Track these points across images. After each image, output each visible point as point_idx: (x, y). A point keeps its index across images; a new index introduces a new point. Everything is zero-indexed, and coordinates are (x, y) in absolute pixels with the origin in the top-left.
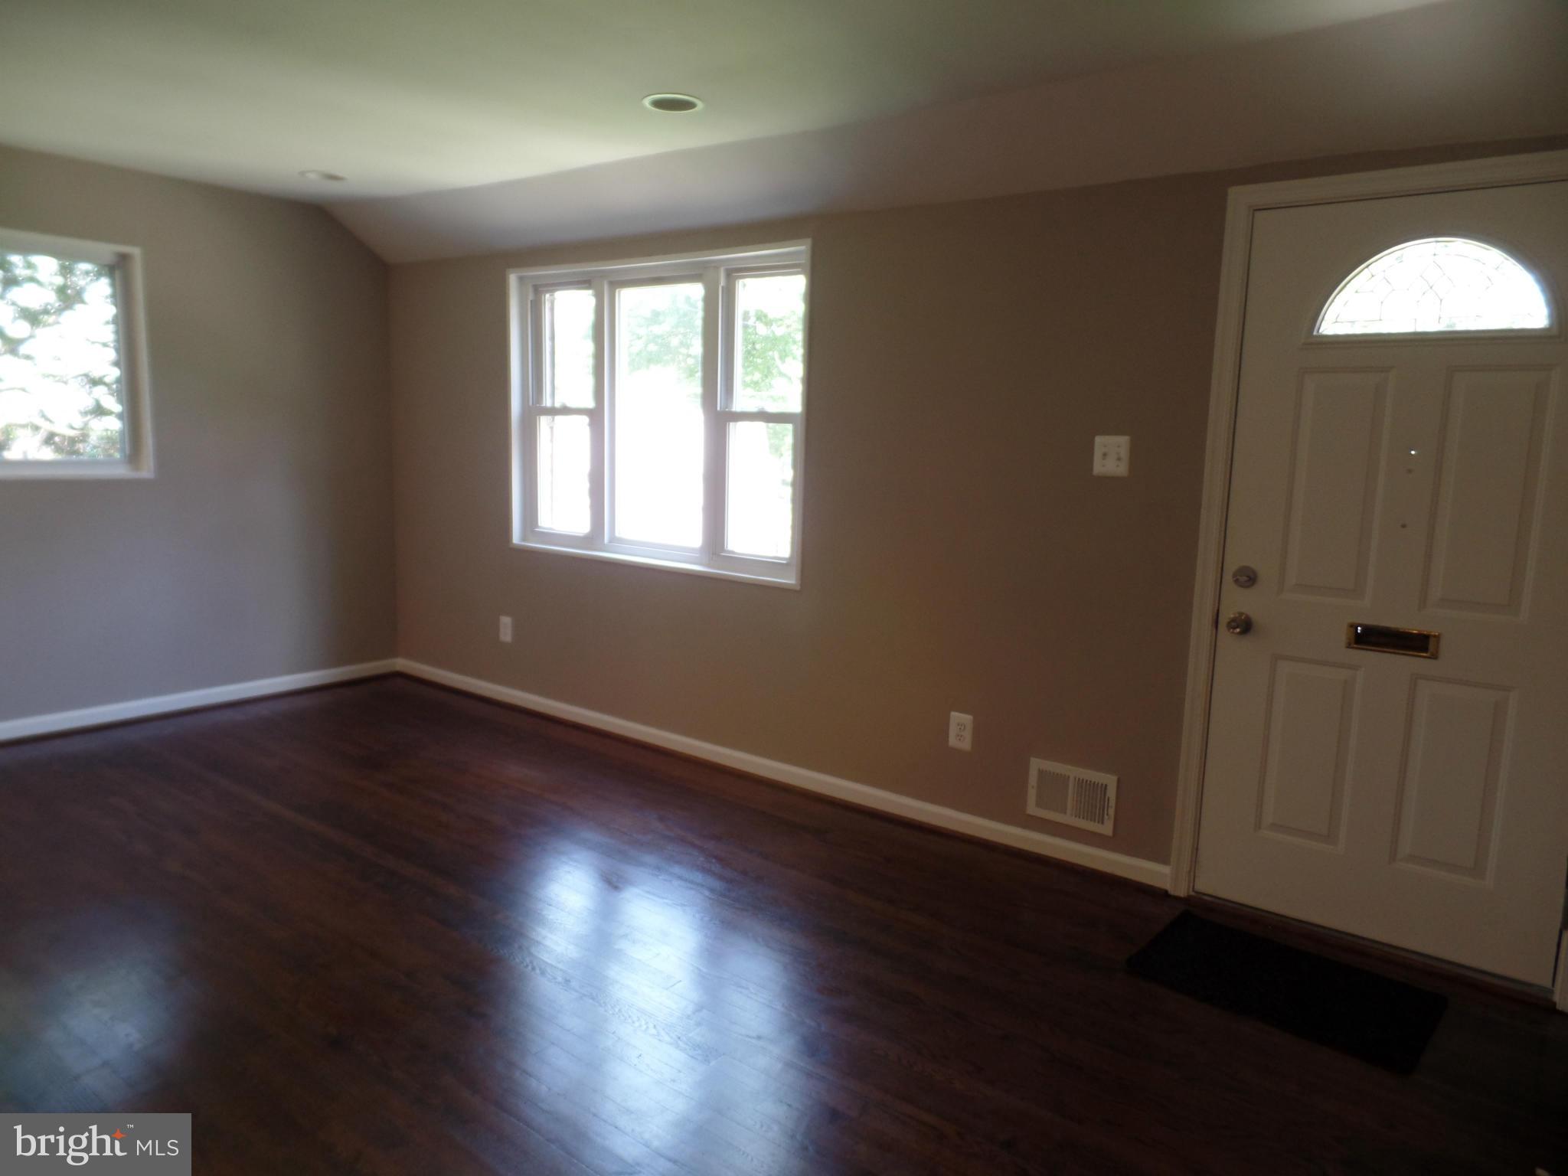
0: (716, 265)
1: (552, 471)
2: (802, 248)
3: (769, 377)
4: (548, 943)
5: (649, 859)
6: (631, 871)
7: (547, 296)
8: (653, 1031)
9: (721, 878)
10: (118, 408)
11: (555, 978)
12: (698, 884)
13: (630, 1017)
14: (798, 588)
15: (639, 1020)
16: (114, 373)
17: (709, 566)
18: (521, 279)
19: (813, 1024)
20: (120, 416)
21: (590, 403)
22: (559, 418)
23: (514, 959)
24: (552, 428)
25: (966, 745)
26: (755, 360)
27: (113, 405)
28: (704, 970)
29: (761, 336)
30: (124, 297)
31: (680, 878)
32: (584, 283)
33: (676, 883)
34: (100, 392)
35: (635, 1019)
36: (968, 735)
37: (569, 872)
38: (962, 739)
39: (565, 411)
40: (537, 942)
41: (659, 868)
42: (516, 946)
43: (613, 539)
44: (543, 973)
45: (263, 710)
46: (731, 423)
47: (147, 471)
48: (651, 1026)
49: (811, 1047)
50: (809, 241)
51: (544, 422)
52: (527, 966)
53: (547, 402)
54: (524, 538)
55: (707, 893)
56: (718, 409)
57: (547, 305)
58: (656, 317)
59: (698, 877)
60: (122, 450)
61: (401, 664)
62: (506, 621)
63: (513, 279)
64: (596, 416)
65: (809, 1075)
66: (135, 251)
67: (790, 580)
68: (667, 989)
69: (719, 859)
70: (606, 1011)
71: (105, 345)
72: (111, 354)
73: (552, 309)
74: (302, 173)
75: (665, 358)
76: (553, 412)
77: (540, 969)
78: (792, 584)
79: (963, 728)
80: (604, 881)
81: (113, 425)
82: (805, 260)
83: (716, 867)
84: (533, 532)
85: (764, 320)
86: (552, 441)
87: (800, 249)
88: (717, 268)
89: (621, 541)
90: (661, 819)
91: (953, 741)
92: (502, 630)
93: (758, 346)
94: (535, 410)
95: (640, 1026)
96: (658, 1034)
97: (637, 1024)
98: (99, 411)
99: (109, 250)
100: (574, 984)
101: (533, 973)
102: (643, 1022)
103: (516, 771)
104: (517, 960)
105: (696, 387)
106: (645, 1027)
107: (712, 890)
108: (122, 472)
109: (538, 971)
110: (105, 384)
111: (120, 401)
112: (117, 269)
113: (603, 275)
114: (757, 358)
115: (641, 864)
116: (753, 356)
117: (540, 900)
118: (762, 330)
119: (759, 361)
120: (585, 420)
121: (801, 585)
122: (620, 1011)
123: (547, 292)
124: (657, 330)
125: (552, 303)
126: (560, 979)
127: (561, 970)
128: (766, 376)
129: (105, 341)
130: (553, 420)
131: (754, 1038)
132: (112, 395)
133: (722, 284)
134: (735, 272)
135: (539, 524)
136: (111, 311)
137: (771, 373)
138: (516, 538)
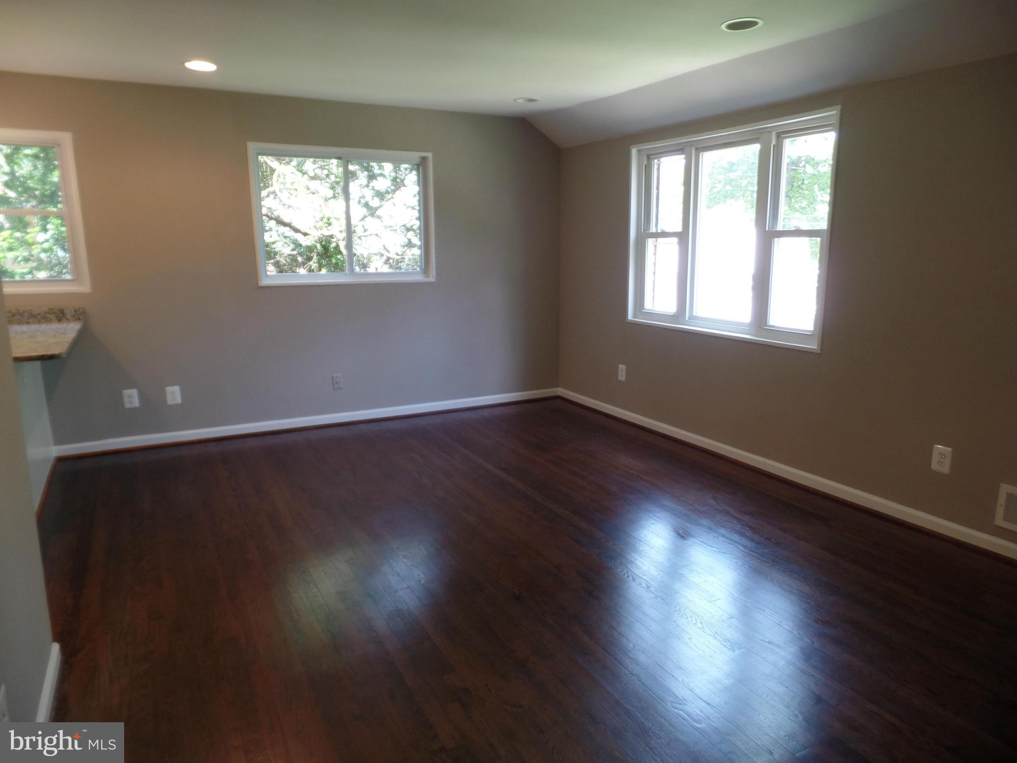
0: (769, 131)
1: (654, 273)
2: (835, 112)
3: (814, 204)
4: (638, 563)
5: (705, 522)
6: (693, 528)
7: (656, 161)
8: (700, 625)
9: (752, 540)
10: (418, 243)
11: (641, 584)
12: (736, 542)
13: (685, 614)
14: (819, 352)
15: (691, 617)
16: (417, 224)
17: (755, 336)
18: (639, 151)
19: (808, 641)
20: (420, 248)
21: (679, 229)
22: (660, 240)
23: (617, 569)
24: (655, 246)
25: (946, 469)
26: (803, 192)
27: (416, 241)
28: (736, 595)
29: (809, 174)
30: (423, 182)
31: (723, 536)
32: (679, 150)
33: (721, 539)
34: (411, 235)
35: (689, 616)
36: (947, 462)
37: (653, 524)
38: (942, 465)
39: (664, 234)
40: (631, 561)
41: (711, 529)
42: (619, 562)
43: (692, 317)
44: (634, 580)
45: (486, 413)
46: (776, 239)
47: (432, 278)
48: (699, 622)
49: (807, 655)
50: (839, 107)
51: (650, 242)
52: (625, 574)
53: (653, 229)
54: (635, 316)
55: (741, 548)
56: (767, 229)
57: (656, 167)
58: (731, 167)
59: (736, 537)
60: (420, 267)
61: (561, 391)
62: (622, 368)
63: (634, 151)
64: (684, 237)
65: (803, 672)
66: (429, 155)
67: (813, 346)
68: (710, 602)
69: (751, 528)
70: (670, 608)
71: (413, 208)
72: (416, 214)
73: (658, 170)
74: (515, 100)
75: (737, 194)
76: (657, 235)
77: (633, 578)
78: (815, 349)
79: (943, 457)
80: (675, 531)
81: (417, 252)
82: (835, 121)
83: (749, 533)
84: (640, 312)
85: (812, 163)
86: (655, 254)
87: (832, 113)
88: (770, 132)
89: (697, 318)
90: (714, 498)
91: (934, 466)
92: (620, 373)
93: (806, 182)
94: (645, 235)
95: (692, 621)
96: (703, 628)
97: (690, 619)
98: (410, 245)
99: (416, 156)
100: (652, 589)
101: (628, 579)
102: (694, 619)
103: (626, 461)
104: (619, 570)
105: (752, 214)
106: (695, 621)
107: (745, 547)
108: (420, 278)
109: (631, 578)
110: (414, 230)
111: (420, 240)
112: (421, 166)
113: (691, 144)
114: (805, 191)
115: (700, 525)
116: (802, 189)
117: (634, 537)
118: (809, 170)
119: (807, 192)
120: (675, 240)
121: (821, 349)
122: (679, 609)
123: (656, 158)
124: (732, 175)
125: (659, 166)
126: (644, 585)
127: (645, 580)
128: (812, 203)
129: (412, 205)
130: (657, 241)
131: (766, 642)
132: (416, 236)
133: (773, 143)
134: (781, 135)
135: (645, 307)
136: (416, 189)
137: (816, 200)
138: (630, 316)
